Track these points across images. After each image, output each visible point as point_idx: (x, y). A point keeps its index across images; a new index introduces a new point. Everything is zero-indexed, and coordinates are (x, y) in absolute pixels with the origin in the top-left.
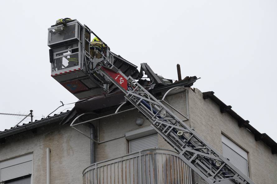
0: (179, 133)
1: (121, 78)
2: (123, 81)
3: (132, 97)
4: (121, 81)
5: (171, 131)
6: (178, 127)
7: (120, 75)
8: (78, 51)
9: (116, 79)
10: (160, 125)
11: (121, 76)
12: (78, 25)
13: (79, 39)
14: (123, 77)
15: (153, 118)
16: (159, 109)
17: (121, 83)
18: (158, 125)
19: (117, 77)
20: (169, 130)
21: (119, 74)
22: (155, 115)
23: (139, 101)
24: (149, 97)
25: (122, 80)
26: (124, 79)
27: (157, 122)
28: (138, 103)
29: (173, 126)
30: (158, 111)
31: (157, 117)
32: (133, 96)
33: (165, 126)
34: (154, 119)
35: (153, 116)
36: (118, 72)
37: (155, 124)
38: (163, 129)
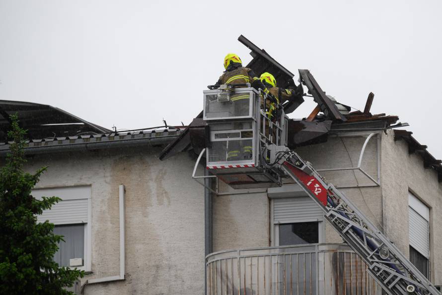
0: (409, 288)
1: (317, 185)
2: (319, 191)
3: (336, 220)
4: (316, 189)
5: (397, 283)
6: (407, 278)
7: (315, 179)
8: (252, 137)
9: (308, 184)
10: (381, 272)
11: (316, 181)
12: (254, 94)
13: (254, 118)
14: (320, 184)
15: (368, 258)
16: (378, 245)
17: (317, 193)
18: (378, 271)
19: (310, 183)
20: (394, 280)
21: (313, 177)
22: (371, 253)
23: (347, 228)
24: (361, 223)
25: (318, 188)
26: (321, 187)
27: (375, 266)
28: (345, 231)
29: (400, 276)
30: (376, 247)
31: (374, 257)
32: (338, 217)
33: (388, 274)
34: (371, 260)
35: (369, 254)
36: (312, 174)
37: (373, 269)
38: (385, 278)
